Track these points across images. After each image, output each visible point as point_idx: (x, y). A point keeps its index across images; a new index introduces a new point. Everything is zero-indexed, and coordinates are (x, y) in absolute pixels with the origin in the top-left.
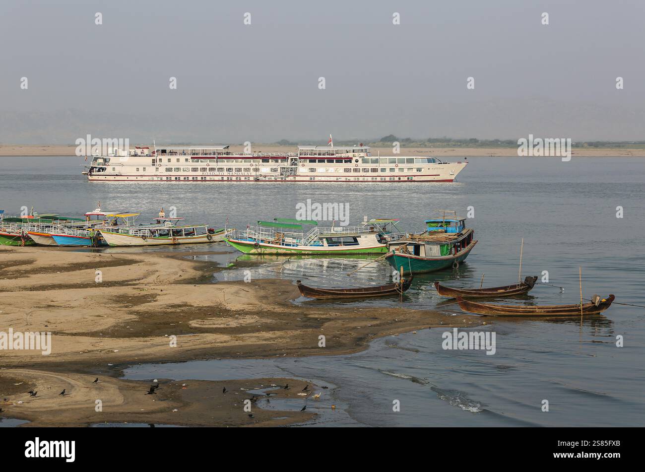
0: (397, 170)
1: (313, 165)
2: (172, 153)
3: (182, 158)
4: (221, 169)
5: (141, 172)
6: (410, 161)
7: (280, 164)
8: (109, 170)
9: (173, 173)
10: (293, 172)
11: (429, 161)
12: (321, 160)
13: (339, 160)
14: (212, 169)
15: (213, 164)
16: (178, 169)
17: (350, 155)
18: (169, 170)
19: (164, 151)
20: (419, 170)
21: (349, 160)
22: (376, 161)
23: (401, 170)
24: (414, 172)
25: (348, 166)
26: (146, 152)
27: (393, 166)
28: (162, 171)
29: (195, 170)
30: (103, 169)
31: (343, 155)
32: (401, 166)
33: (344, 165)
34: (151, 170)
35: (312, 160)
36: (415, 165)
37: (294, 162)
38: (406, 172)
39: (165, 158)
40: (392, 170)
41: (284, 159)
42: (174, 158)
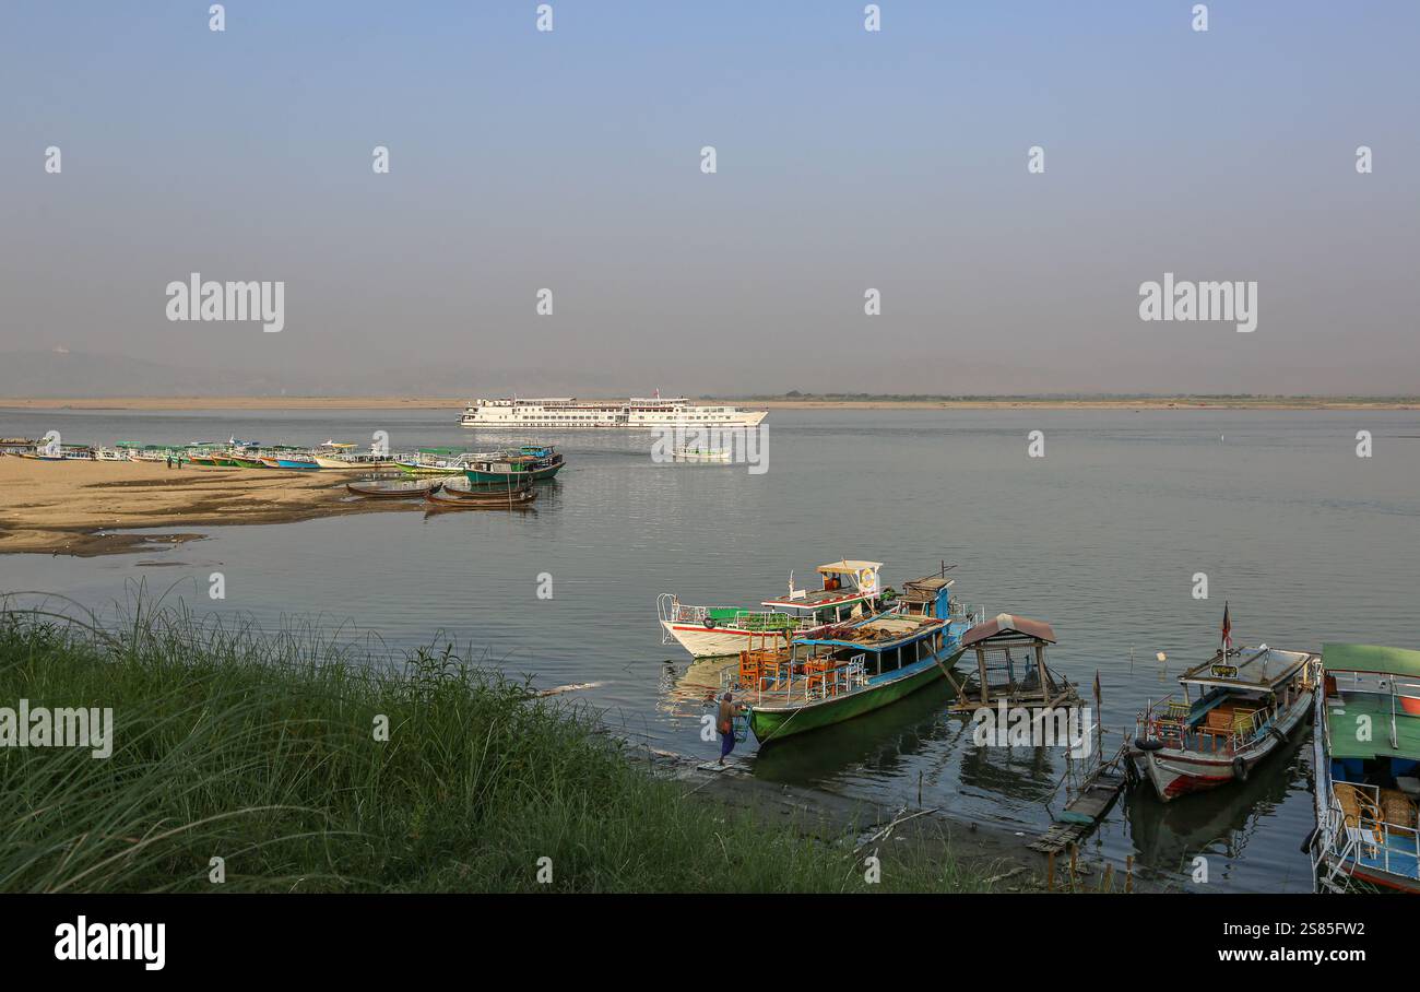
0: (710, 417)
1: (642, 414)
2: (528, 404)
3: (537, 408)
4: (567, 417)
5: (503, 420)
6: (722, 410)
7: (615, 414)
8: (477, 418)
9: (529, 420)
10: (624, 419)
11: (737, 411)
12: (648, 410)
13: (663, 410)
14: (560, 417)
15: (561, 413)
16: (533, 417)
17: (672, 405)
18: (526, 417)
19: (522, 403)
20: (728, 418)
21: (671, 410)
22: (694, 411)
23: (714, 417)
24: (724, 419)
25: (670, 414)
26: (509, 403)
27: (706, 414)
28: (520, 419)
29: (546, 417)
30: (474, 417)
31: (667, 406)
32: (713, 414)
33: (667, 414)
34: (511, 418)
35: (641, 410)
36: (725, 414)
37: (627, 410)
38: (717, 420)
39: (523, 408)
40: (706, 417)
41: (618, 409)
42: (529, 408)
